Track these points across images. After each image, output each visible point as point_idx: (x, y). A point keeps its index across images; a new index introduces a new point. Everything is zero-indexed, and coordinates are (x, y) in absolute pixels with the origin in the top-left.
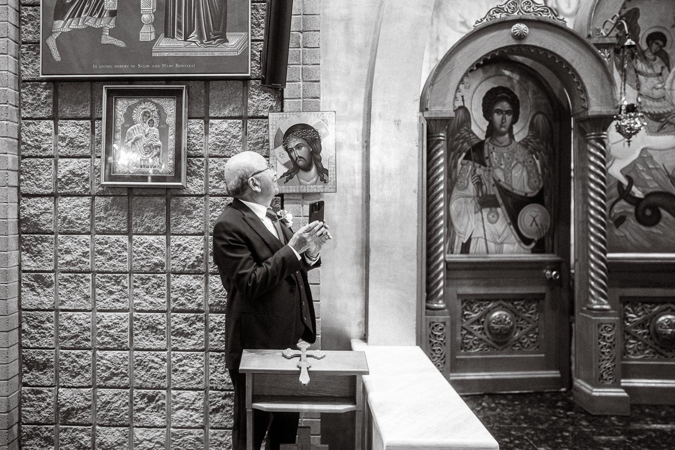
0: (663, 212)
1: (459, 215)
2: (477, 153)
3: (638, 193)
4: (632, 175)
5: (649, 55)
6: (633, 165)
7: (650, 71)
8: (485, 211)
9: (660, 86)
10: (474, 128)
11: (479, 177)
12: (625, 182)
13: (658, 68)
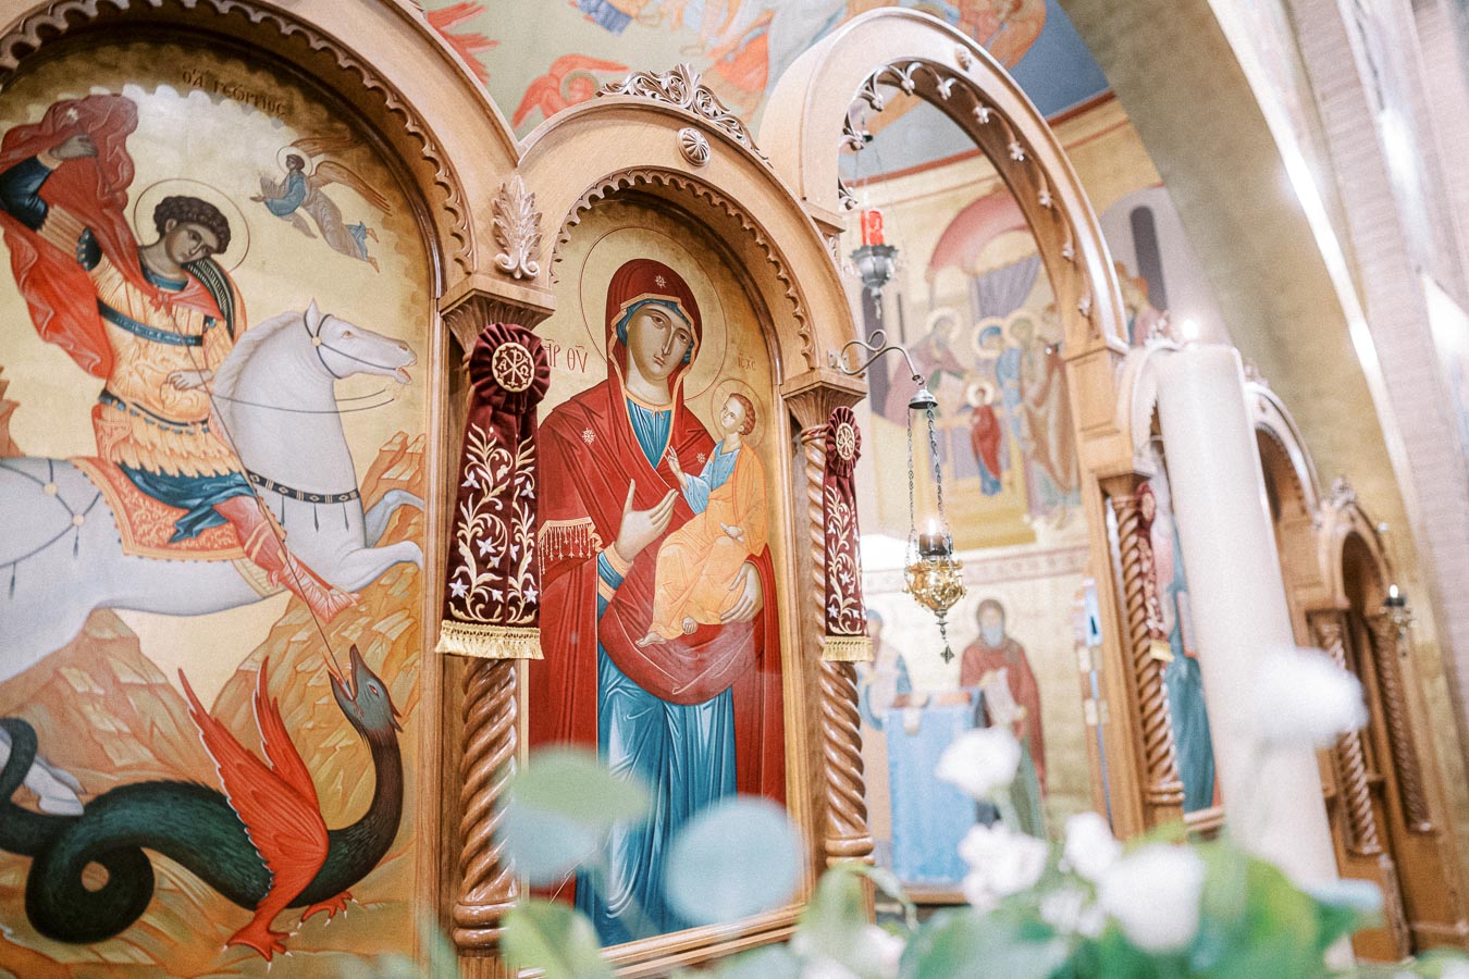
3: (54, 794)
4: (35, 717)
5: (159, 263)
6: (48, 671)
7: (158, 320)
9: (193, 379)
13: (190, 319)
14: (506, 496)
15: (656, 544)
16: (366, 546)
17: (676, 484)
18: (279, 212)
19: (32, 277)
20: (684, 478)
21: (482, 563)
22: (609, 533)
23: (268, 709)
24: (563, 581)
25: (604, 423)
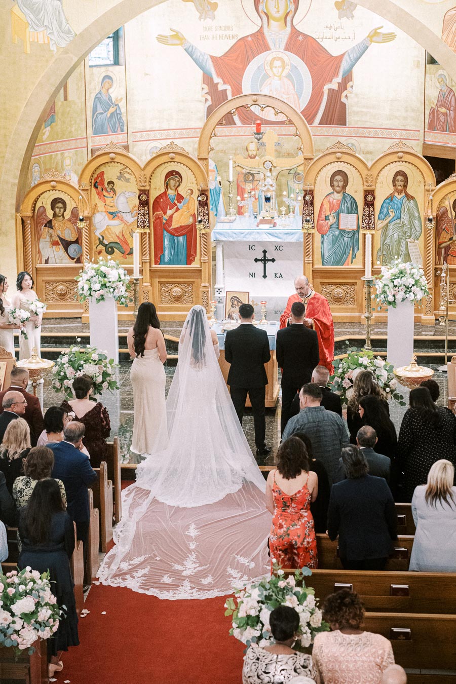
0: (115, 249)
1: (43, 249)
2: (49, 224)
3: (106, 242)
4: (103, 235)
5: (109, 190)
6: (104, 231)
7: (109, 196)
8: (54, 247)
9: (113, 201)
10: (47, 214)
11: (51, 234)
12: (101, 238)
13: (112, 195)
14: (144, 213)
15: (173, 215)
16: (132, 217)
17: (176, 205)
18: (119, 180)
19: (98, 194)
20: (178, 204)
21: (141, 222)
22: (165, 213)
23: (123, 235)
24: (158, 220)
25: (164, 198)
